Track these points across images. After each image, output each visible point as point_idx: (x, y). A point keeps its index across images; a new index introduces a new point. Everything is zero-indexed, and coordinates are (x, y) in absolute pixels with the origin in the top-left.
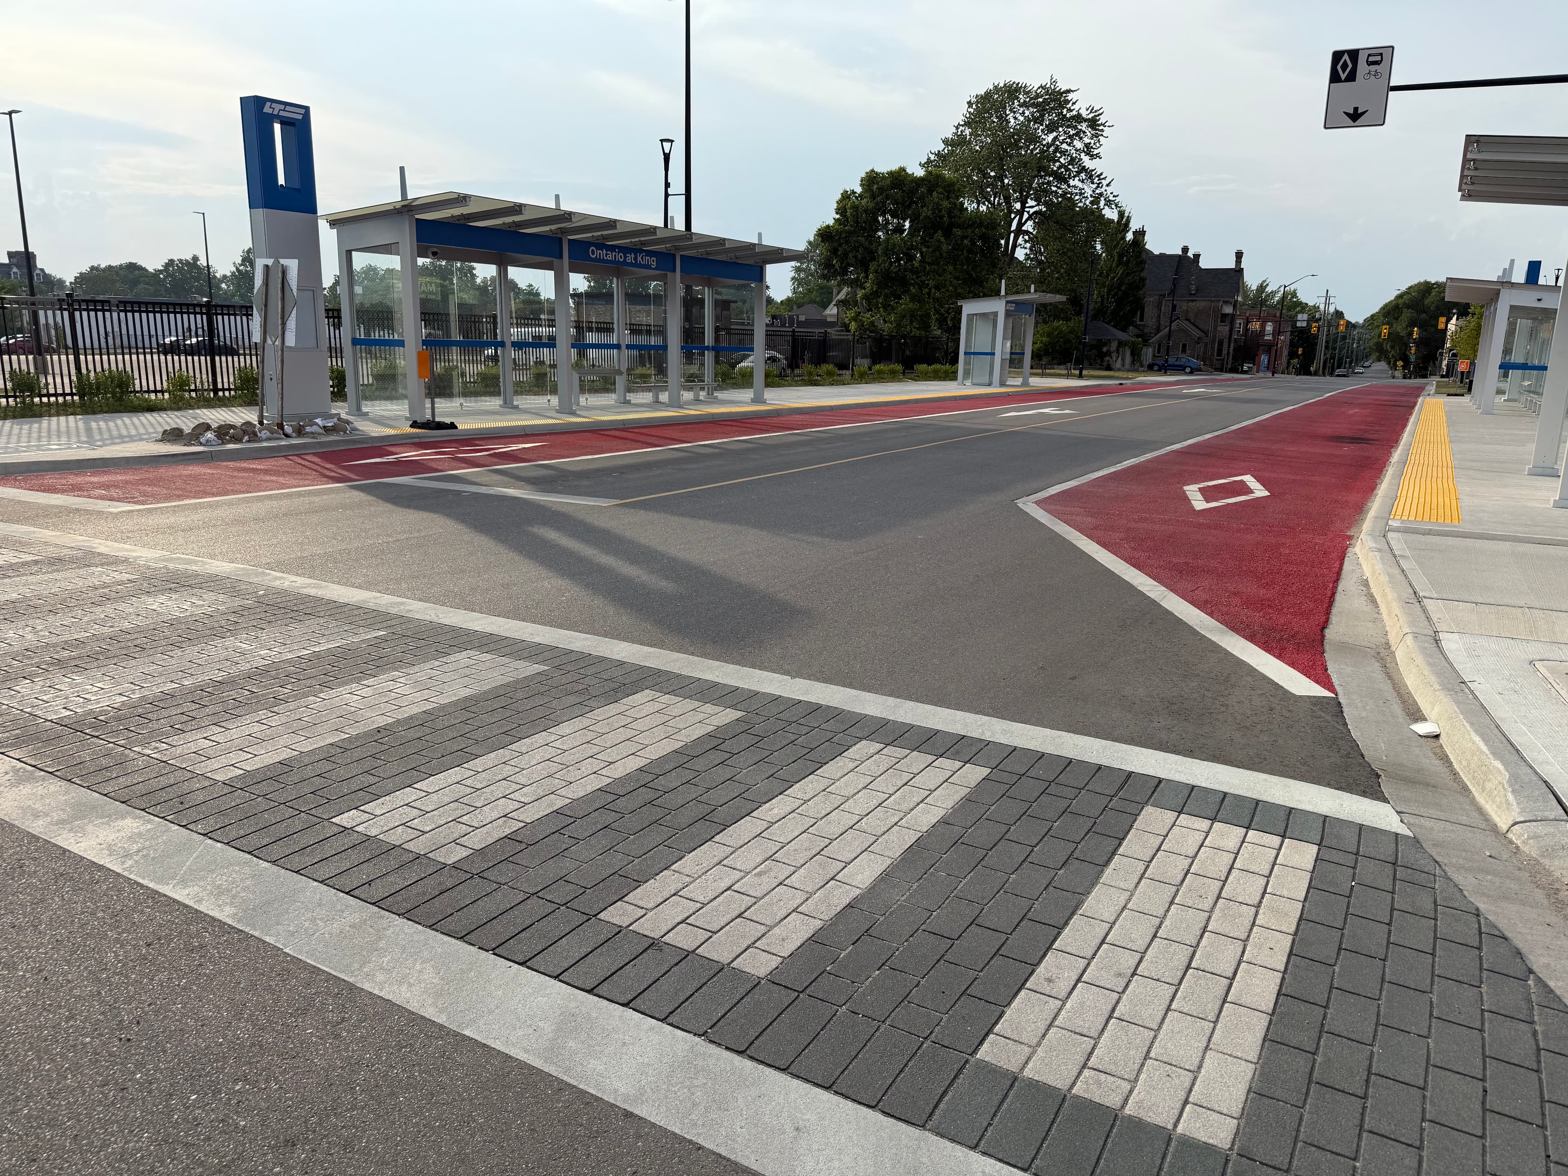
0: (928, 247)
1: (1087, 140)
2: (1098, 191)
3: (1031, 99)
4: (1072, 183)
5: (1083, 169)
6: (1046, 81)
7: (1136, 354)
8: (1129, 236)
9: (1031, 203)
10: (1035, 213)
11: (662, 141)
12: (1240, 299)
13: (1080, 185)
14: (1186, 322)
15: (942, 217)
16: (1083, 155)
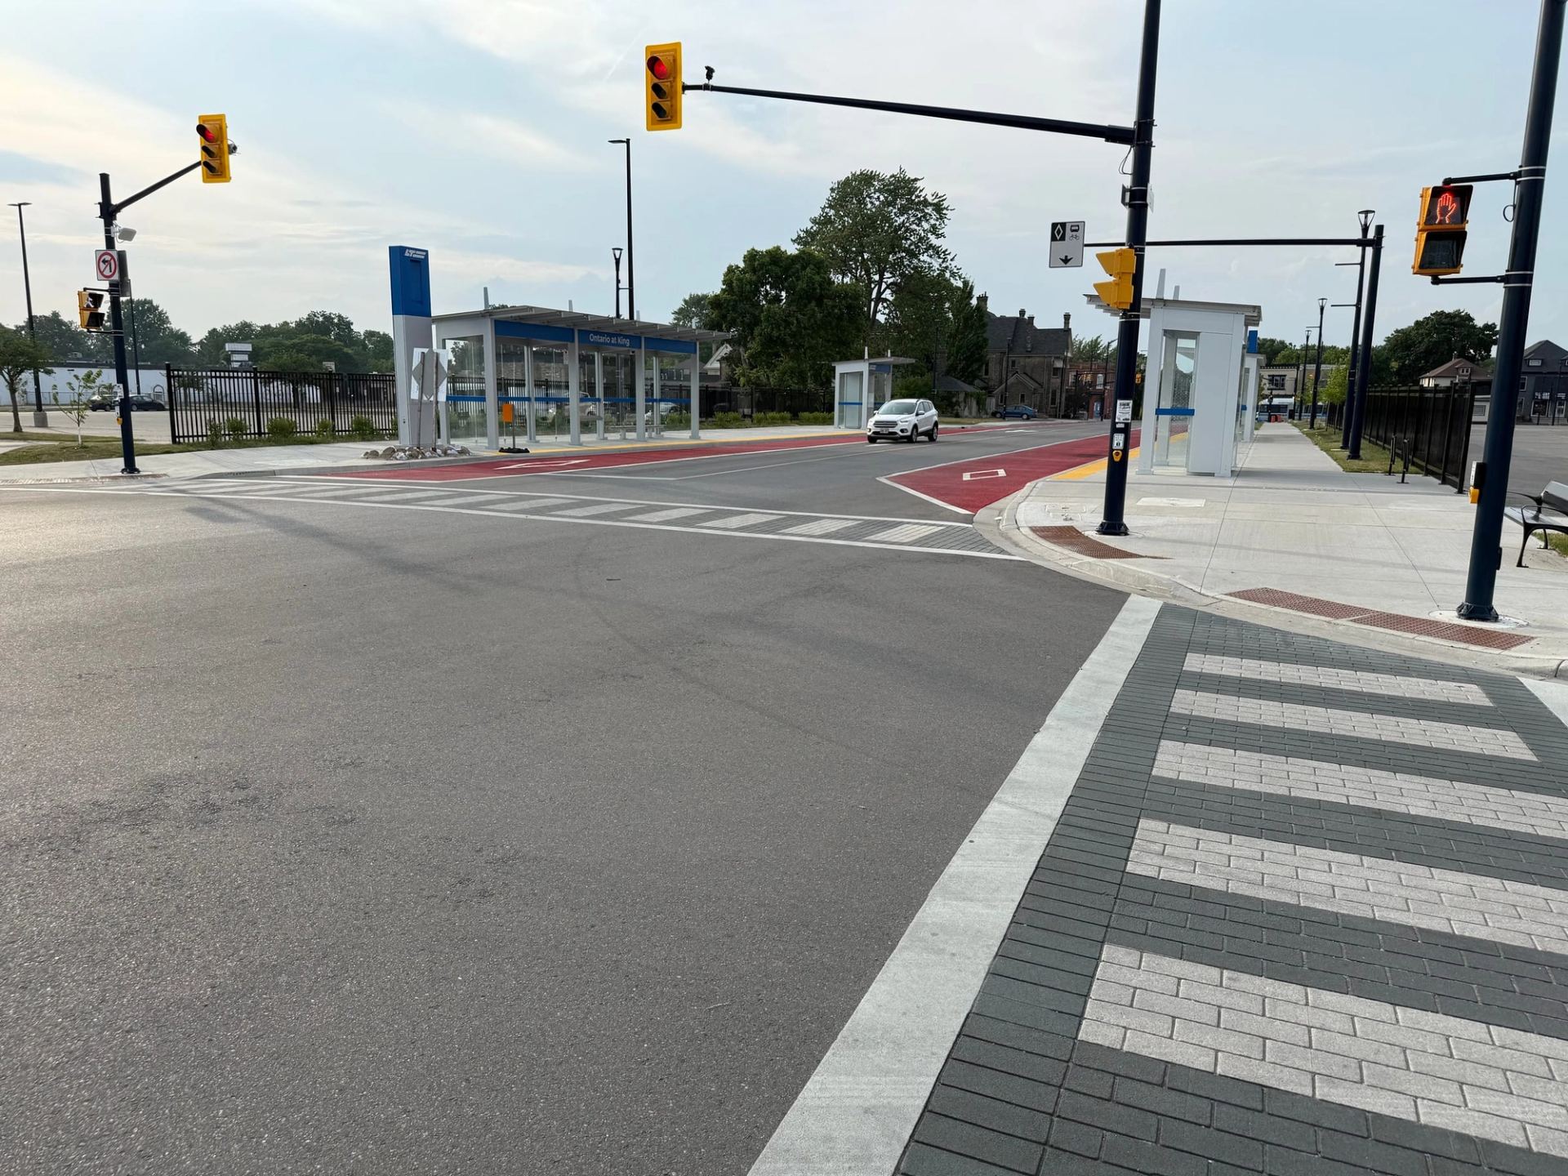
0: (804, 315)
1: (932, 222)
2: (944, 265)
3: (884, 186)
4: (921, 258)
5: (931, 247)
6: (896, 172)
7: (981, 404)
8: (974, 302)
9: (887, 275)
10: (891, 284)
11: (614, 249)
12: (1069, 355)
13: (928, 259)
14: (1024, 376)
15: (815, 289)
16: (929, 234)
